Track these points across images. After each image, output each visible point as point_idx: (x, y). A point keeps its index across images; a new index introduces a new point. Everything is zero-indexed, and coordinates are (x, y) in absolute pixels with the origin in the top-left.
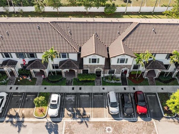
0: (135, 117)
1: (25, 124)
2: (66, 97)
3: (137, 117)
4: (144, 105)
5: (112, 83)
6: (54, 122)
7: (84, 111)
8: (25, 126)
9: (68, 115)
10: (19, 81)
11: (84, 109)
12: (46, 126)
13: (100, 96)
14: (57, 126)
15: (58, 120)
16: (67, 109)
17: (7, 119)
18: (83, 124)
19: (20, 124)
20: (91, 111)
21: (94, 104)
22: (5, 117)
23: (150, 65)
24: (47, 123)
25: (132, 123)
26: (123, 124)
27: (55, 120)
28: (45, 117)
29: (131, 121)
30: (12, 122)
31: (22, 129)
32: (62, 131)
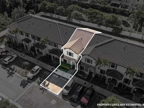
0: (77, 104)
1: (13, 75)
2: (45, 71)
3: (78, 105)
4: (88, 98)
5: (79, 76)
6: (27, 81)
7: (48, 84)
8: (12, 76)
9: (37, 81)
10: (28, 53)
11: (49, 83)
12: (22, 81)
13: (65, 80)
14: (27, 84)
15: (30, 81)
16: (40, 78)
17: (8, 69)
18: (41, 91)
19: (11, 74)
20: (52, 86)
21: (57, 83)
22: (8, 68)
23: (110, 73)
24: (24, 80)
25: (72, 106)
26: (65, 104)
27: (29, 81)
28: (25, 77)
29: (72, 105)
30: (9, 71)
31: (10, 77)
32: (27, 88)
